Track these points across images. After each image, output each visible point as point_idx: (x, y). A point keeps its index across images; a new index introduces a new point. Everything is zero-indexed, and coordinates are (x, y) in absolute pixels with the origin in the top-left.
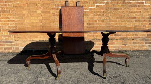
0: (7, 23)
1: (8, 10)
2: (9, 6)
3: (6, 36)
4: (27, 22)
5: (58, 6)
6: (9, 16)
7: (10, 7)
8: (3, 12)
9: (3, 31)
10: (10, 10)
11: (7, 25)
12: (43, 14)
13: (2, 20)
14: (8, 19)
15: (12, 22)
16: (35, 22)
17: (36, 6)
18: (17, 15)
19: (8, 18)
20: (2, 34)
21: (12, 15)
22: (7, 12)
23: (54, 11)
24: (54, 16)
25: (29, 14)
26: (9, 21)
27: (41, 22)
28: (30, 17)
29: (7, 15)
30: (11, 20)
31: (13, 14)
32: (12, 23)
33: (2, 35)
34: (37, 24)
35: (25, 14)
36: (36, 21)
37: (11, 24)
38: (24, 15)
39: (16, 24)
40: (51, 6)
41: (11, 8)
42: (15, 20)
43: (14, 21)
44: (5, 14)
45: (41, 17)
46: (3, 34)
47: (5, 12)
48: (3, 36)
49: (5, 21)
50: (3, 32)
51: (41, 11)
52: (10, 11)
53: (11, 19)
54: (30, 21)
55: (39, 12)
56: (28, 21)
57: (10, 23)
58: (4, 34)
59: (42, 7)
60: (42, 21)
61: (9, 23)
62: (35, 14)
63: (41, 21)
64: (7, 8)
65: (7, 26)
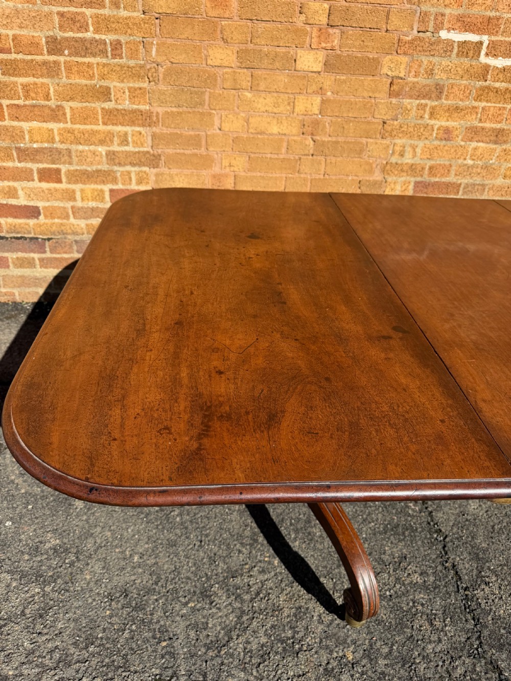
0: (101, 127)
1: (108, 38)
2: (118, 7)
3: (93, 209)
4: (226, 127)
5: (438, 27)
6: (114, 84)
7: (123, 13)
8: (77, 54)
9: (76, 182)
10: (123, 39)
11: (102, 142)
12: (328, 81)
13: (67, 106)
14: (107, 105)
15: (132, 123)
16: (275, 129)
17: (300, 20)
18: (168, 74)
19: (105, 94)
20: (71, 196)
21: (135, 73)
22: (103, 53)
23: (405, 59)
24: (398, 95)
25: (244, 77)
26: (111, 116)
27: (308, 129)
28: (249, 95)
29: (103, 77)
30: (124, 113)
31: (142, 67)
32: (128, 129)
33: (69, 205)
34: (285, 144)
35: (220, 72)
36: (279, 122)
37: (124, 141)
38: (211, 80)
39: (154, 136)
40: (395, 21)
41: (127, 25)
42: (149, 114)
43: (145, 119)
44: (89, 65)
45: (317, 100)
46: (75, 199)
47: (84, 48)
48: (76, 212)
49: (86, 117)
50: (77, 187)
51: (321, 56)
52: (119, 43)
53: (127, 105)
54: (247, 122)
55: (310, 61)
56: (233, 124)
57: (119, 128)
58: (78, 195)
59: (336, 31)
60: (316, 123)
61: (110, 128)
62: (282, 78)
63: (310, 127)
64: (103, 24)
65: (102, 150)
